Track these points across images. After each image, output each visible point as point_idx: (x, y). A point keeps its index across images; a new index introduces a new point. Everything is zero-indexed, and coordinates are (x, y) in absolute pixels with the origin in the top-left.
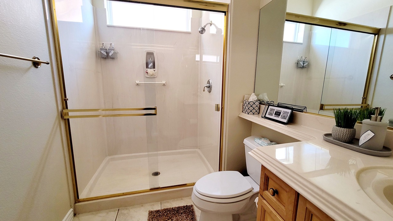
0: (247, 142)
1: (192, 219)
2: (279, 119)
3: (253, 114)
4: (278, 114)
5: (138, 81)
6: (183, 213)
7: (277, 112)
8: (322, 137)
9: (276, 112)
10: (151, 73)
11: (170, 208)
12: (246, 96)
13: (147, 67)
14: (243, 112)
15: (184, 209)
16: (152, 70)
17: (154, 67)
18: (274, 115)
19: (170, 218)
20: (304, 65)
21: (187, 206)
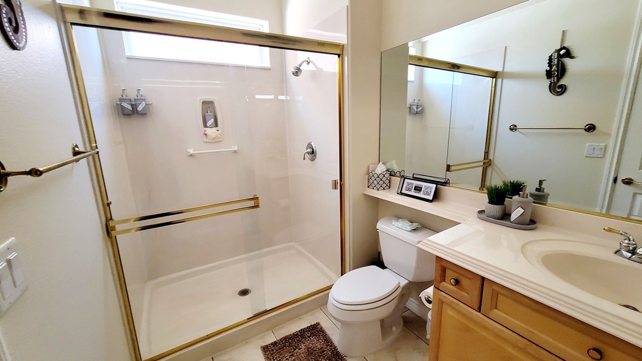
0: (382, 226)
1: (325, 340)
2: (420, 195)
3: (384, 189)
4: (418, 189)
5: (192, 150)
6: (310, 336)
7: (417, 187)
8: (476, 214)
9: (415, 186)
10: (213, 135)
11: (290, 335)
12: (371, 166)
13: (205, 126)
14: (369, 187)
15: (309, 331)
16: (214, 129)
17: (216, 124)
18: (413, 190)
19: (296, 348)
20: (419, 110)
21: (311, 325)
